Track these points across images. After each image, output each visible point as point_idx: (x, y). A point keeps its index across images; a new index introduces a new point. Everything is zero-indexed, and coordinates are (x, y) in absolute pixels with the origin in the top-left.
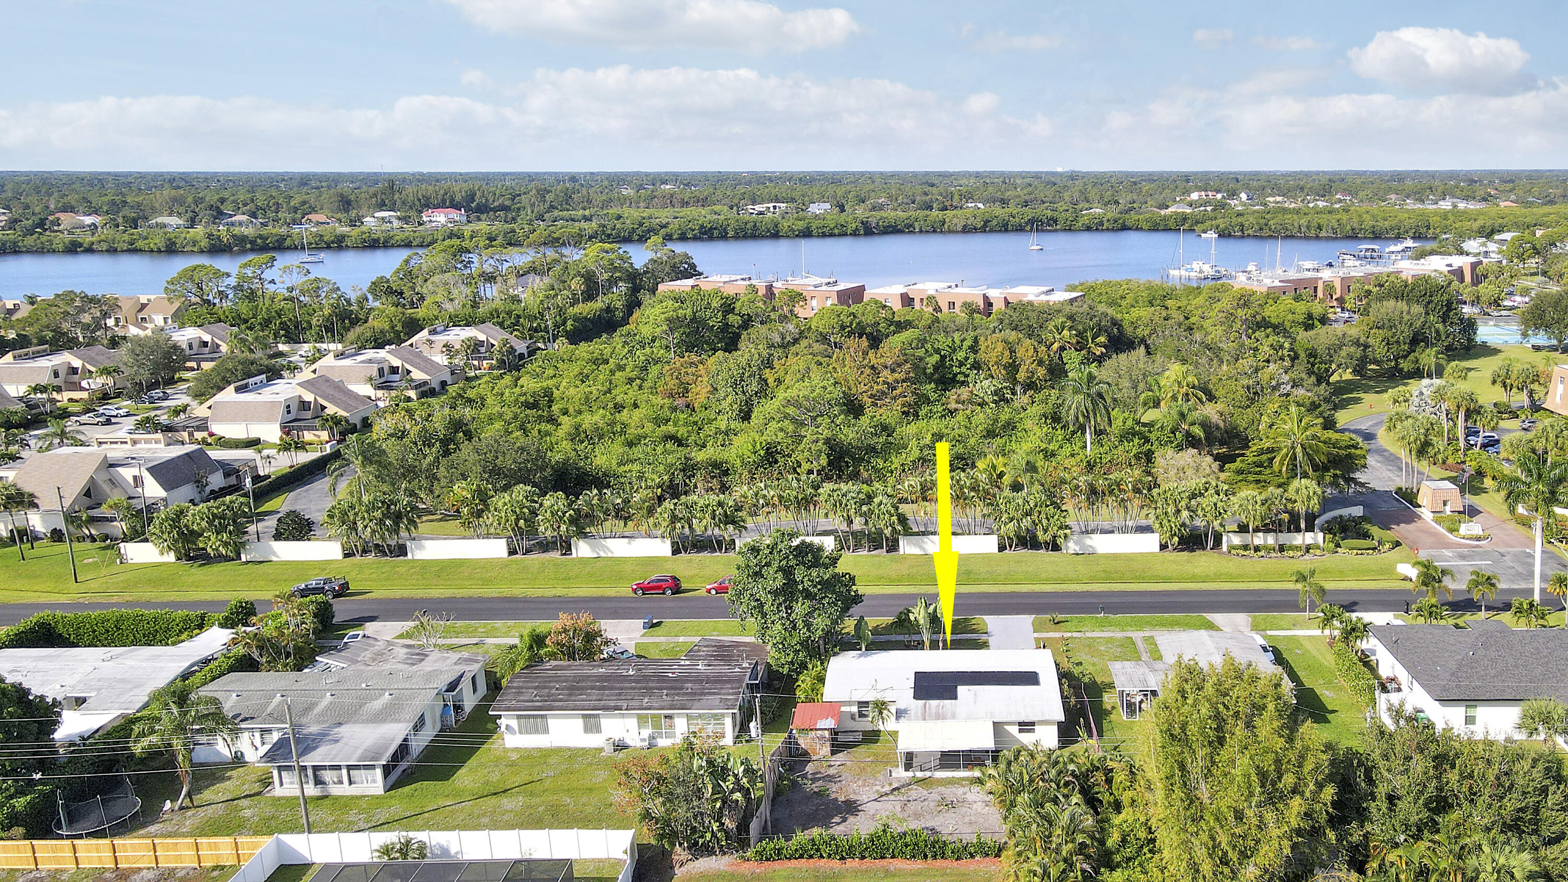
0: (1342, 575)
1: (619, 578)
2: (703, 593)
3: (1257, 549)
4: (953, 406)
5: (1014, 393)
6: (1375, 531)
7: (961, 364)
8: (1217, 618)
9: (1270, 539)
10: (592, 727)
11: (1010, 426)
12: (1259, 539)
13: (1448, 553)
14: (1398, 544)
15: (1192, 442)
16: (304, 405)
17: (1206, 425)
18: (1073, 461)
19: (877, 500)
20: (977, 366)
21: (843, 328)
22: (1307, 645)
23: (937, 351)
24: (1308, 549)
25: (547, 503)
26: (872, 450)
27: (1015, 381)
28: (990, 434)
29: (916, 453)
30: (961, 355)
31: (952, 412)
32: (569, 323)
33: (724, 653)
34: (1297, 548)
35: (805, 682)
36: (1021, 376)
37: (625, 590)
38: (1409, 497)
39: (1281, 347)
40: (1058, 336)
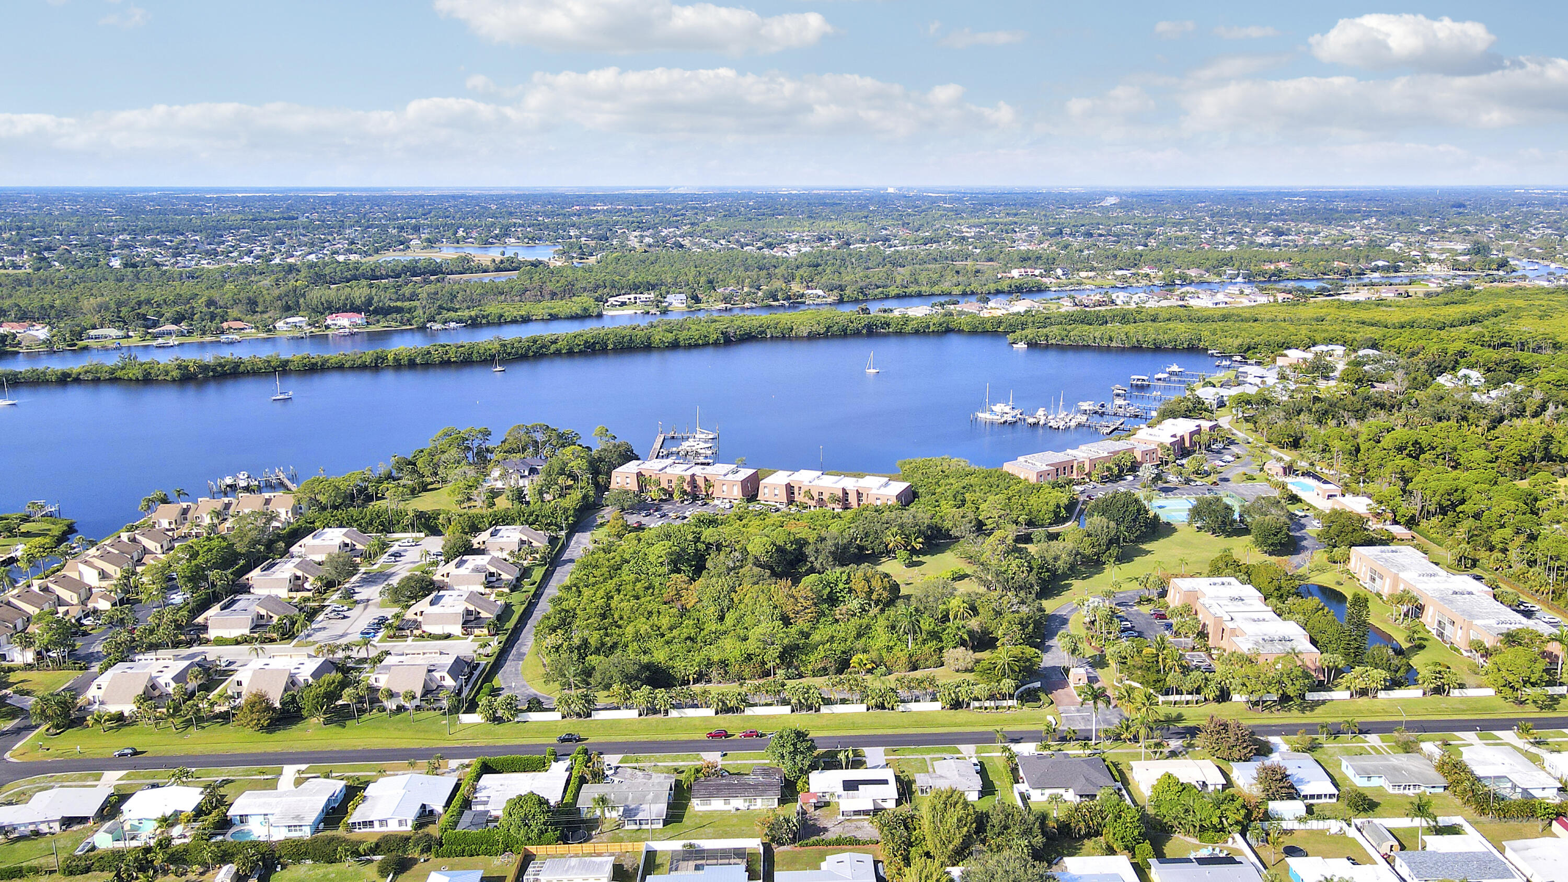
0: (1021, 721)
1: (695, 728)
2: (737, 736)
3: (986, 708)
4: (837, 617)
5: (870, 605)
6: (1042, 696)
7: (842, 590)
8: (961, 747)
9: (992, 703)
10: (727, 802)
11: (868, 627)
12: (987, 704)
13: (1073, 708)
14: (1052, 703)
15: (963, 643)
16: (469, 613)
17: (971, 633)
18: (902, 654)
19: (811, 692)
20: (850, 591)
21: (767, 552)
22: (996, 760)
23: (829, 583)
24: (1009, 707)
25: (659, 696)
26: (797, 647)
27: (871, 599)
28: (859, 636)
29: (822, 654)
30: (841, 586)
31: (837, 621)
32: (571, 518)
33: (766, 772)
34: (1005, 707)
35: (800, 784)
36: (874, 597)
37: (703, 737)
38: (1067, 670)
39: (1023, 566)
40: (893, 539)
